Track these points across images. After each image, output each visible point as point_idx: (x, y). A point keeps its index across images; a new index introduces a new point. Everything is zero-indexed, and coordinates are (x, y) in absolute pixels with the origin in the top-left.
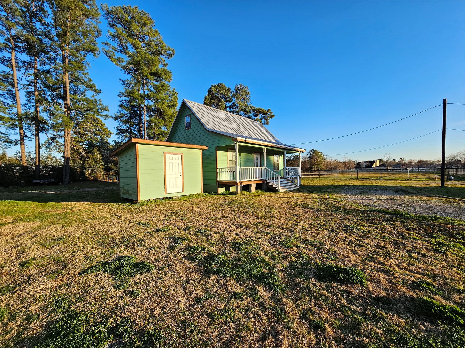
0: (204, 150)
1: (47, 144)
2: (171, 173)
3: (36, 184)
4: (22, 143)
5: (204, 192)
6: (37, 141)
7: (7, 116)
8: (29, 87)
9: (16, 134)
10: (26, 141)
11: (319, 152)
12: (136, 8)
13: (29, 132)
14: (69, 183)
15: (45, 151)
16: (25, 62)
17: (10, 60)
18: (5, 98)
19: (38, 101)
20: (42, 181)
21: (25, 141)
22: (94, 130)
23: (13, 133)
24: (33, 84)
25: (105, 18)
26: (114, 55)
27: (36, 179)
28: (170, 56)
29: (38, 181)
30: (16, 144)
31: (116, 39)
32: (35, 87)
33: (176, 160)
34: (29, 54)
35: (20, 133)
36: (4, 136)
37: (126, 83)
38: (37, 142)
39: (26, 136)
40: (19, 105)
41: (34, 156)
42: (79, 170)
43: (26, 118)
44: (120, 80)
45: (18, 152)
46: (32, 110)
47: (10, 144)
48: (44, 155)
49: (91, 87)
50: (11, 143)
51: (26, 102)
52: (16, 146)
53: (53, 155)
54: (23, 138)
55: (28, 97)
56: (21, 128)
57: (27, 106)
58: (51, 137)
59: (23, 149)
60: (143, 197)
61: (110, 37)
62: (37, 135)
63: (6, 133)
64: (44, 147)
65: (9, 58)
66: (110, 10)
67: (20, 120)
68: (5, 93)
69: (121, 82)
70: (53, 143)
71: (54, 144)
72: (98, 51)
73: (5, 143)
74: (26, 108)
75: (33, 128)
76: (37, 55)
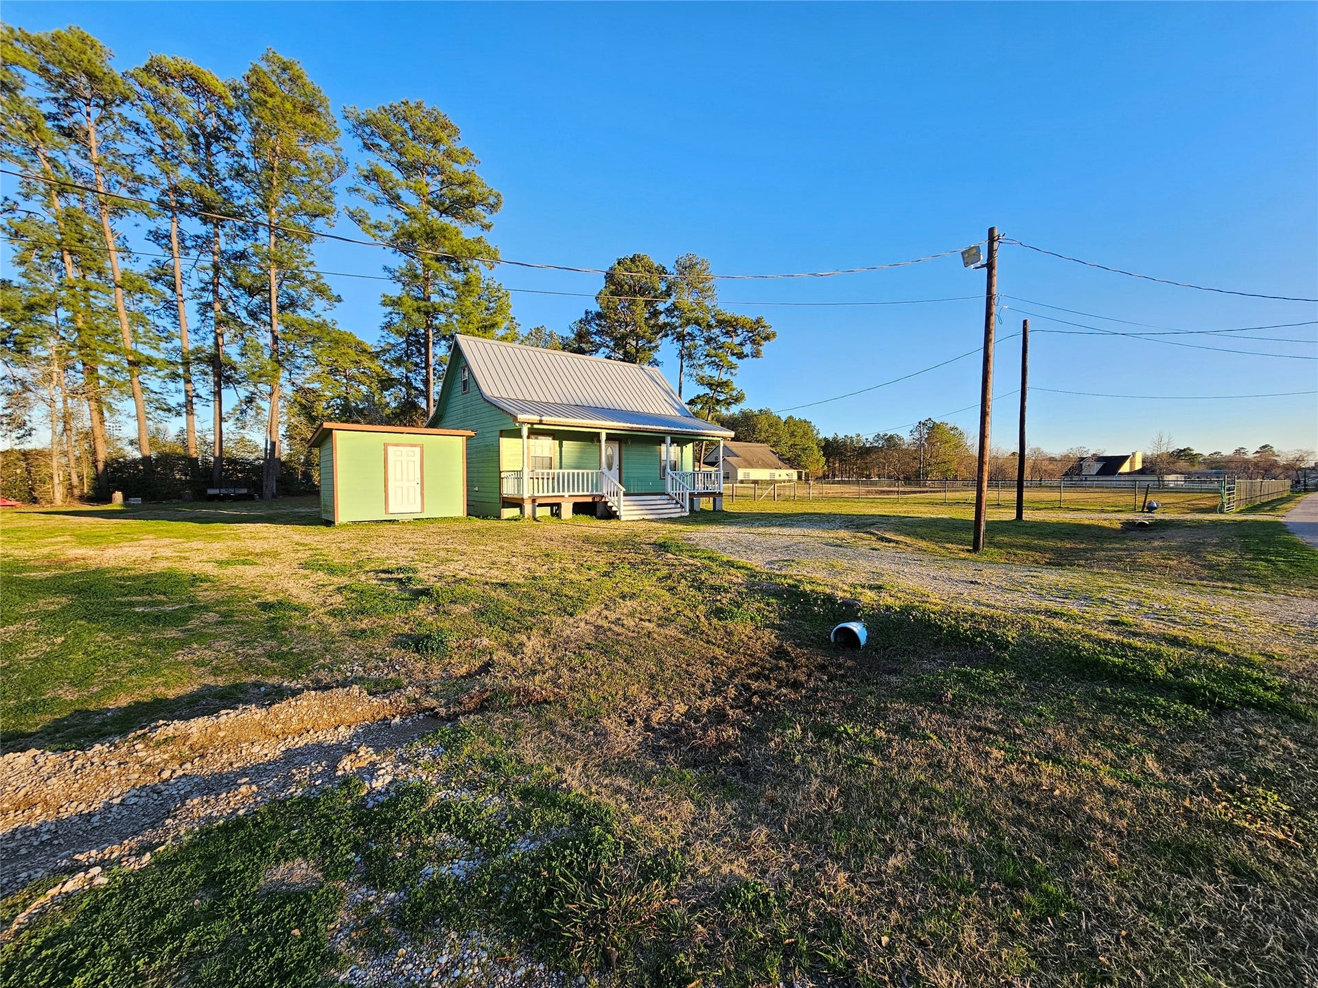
0: (469, 438)
1: (238, 412)
2: (399, 477)
3: (212, 498)
4: (190, 412)
5: (468, 515)
6: (217, 406)
7: (162, 356)
8: (203, 294)
9: (178, 391)
10: (198, 407)
11: (949, 426)
12: (418, 106)
13: (204, 387)
14: (274, 496)
15: (233, 428)
16: (198, 237)
17: (168, 237)
18: (159, 316)
19: (219, 323)
20: (224, 491)
21: (194, 407)
22: (355, 370)
23: (174, 390)
24: (211, 287)
25: (353, 134)
26: (369, 219)
27: (212, 487)
28: (493, 208)
29: (216, 491)
30: (179, 414)
31: (373, 183)
32: (215, 292)
33: (408, 456)
34: (205, 221)
35: (187, 391)
36: (156, 397)
37: (397, 274)
38: (218, 410)
39: (198, 396)
40: (185, 332)
41: (210, 438)
42: (301, 469)
43: (197, 359)
44: (385, 268)
45: (182, 431)
46: (210, 341)
47: (167, 414)
48: (231, 436)
49: (321, 291)
50: (169, 410)
51: (198, 325)
52: (179, 418)
53: (248, 437)
54: (191, 401)
55: (202, 315)
56: (188, 381)
57: (200, 333)
58: (247, 397)
59: (191, 424)
60: (343, 515)
61: (362, 179)
62: (218, 394)
63: (160, 391)
64: (233, 419)
65: (167, 231)
66: (363, 117)
67: (186, 364)
68: (160, 307)
69: (387, 274)
70: (249, 410)
71: (251, 413)
72: (335, 213)
73: (159, 412)
74: (197, 337)
75: (211, 379)
76: (218, 224)
